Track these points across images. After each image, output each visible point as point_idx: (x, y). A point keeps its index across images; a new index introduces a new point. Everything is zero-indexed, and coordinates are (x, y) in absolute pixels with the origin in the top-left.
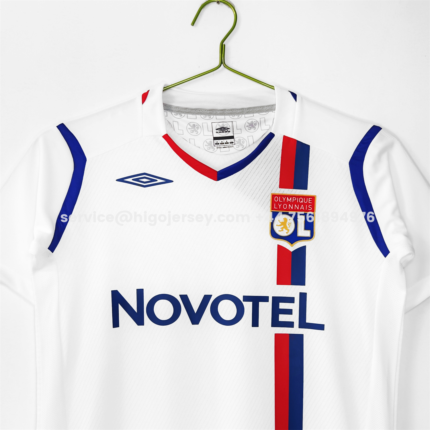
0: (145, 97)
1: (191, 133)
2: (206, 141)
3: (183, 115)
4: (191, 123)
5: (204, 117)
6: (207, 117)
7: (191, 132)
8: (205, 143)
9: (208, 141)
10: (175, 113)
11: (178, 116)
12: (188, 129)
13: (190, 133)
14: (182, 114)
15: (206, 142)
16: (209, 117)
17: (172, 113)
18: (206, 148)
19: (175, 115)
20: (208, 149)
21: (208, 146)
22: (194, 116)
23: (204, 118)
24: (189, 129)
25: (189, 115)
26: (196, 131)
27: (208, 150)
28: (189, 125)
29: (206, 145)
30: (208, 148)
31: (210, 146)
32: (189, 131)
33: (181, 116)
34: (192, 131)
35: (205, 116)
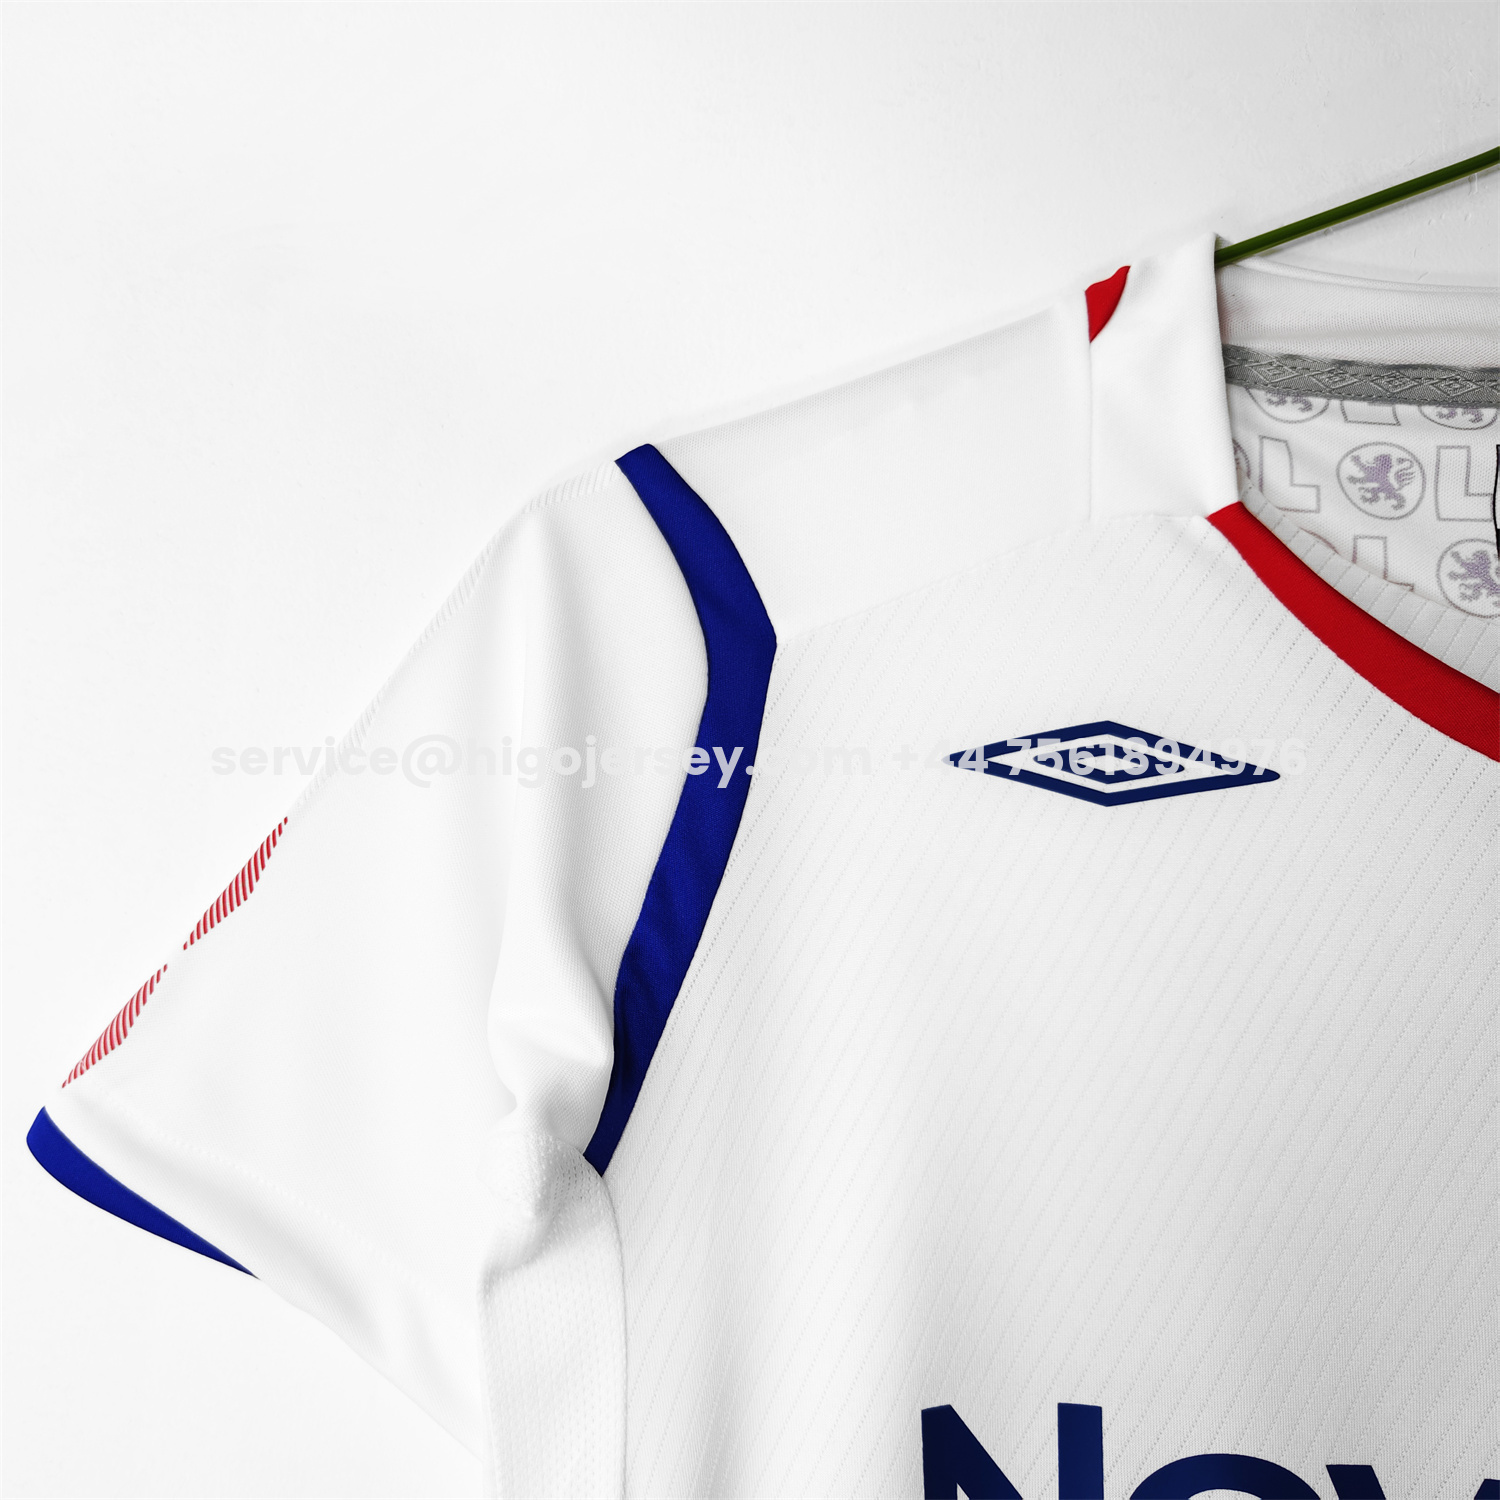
0: (1103, 301)
1: (1366, 506)
2: (1455, 549)
3: (1318, 402)
4: (1366, 445)
5: (1441, 416)
6: (1462, 417)
7: (1365, 500)
8: (1450, 564)
9: (1467, 552)
10: (1269, 391)
11: (1290, 410)
12: (1346, 483)
13: (1360, 503)
14: (1312, 400)
15: (1456, 555)
16: (1473, 417)
17: (1252, 391)
18: (1454, 590)
19: (1270, 402)
20: (1464, 596)
21: (1463, 577)
22: (1384, 411)
23: (1444, 421)
24: (1353, 480)
25: (1349, 404)
26: (1391, 494)
27: (1465, 604)
28: (1348, 459)
29: (1453, 576)
30: (1463, 589)
31: (1478, 581)
32: (1354, 490)
33: (1308, 407)
34: (1369, 495)
35: (1445, 411)
